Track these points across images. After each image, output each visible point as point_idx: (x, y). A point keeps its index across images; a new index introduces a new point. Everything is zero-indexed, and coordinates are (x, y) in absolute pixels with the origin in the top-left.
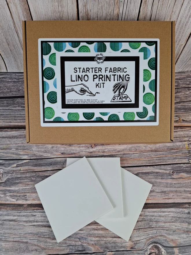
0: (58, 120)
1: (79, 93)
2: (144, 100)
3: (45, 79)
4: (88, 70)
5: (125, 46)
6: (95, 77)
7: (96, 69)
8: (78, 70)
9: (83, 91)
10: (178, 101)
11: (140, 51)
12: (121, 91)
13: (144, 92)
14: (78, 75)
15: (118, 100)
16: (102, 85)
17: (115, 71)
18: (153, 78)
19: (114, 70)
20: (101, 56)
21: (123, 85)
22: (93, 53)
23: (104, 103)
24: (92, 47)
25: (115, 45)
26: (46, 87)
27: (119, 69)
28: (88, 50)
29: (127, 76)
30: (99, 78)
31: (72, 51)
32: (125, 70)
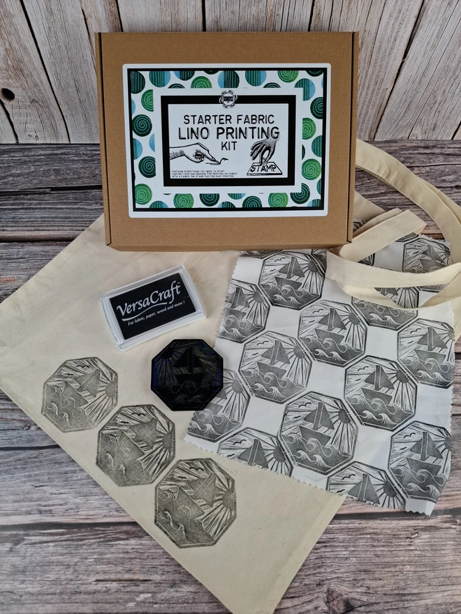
0: (158, 207)
1: (193, 159)
2: (303, 171)
3: (135, 136)
4: (209, 120)
5: (272, 77)
6: (221, 131)
7: (221, 117)
8: (191, 119)
9: (200, 156)
10: (383, 191)
11: (297, 85)
12: (265, 156)
13: (303, 157)
14: (192, 129)
15: (260, 172)
16: (232, 145)
17: (254, 121)
18: (319, 133)
19: (252, 119)
20: (231, 96)
21: (267, 145)
22: (216, 90)
23: (235, 177)
24: (214, 79)
25: (254, 76)
26: (137, 149)
27: (261, 118)
28: (209, 85)
29: (275, 130)
30: (227, 134)
31: (180, 86)
32: (271, 119)
